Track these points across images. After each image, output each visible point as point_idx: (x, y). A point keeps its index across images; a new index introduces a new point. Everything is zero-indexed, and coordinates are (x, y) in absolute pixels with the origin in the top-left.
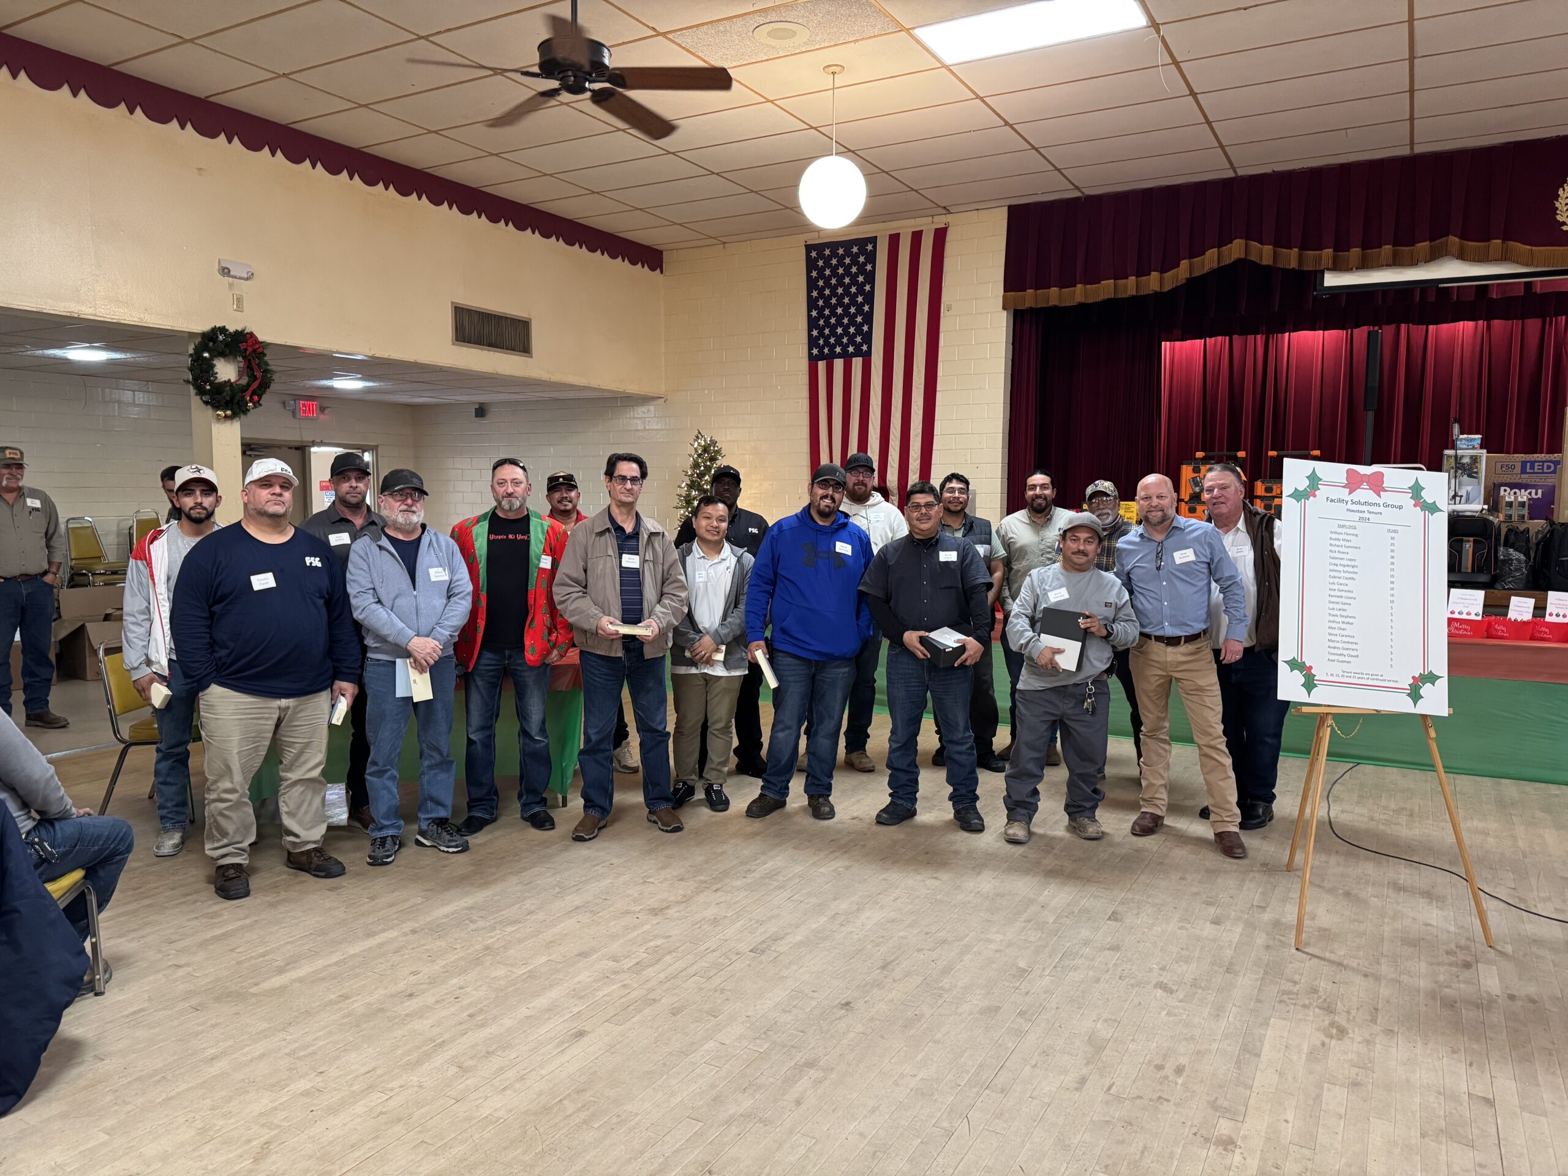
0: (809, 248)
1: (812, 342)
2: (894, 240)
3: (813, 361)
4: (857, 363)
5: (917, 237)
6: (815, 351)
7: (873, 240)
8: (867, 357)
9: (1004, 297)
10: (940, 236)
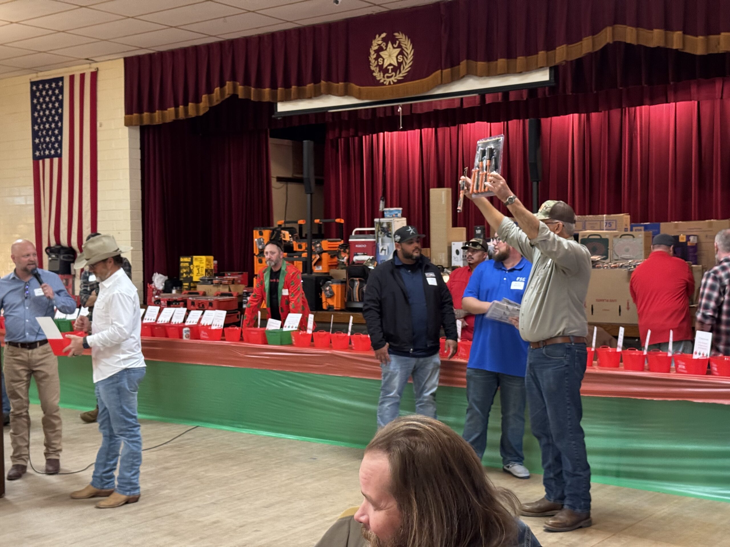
0: (33, 83)
1: (35, 147)
2: (72, 78)
3: (36, 159)
4: (56, 160)
5: (82, 76)
6: (37, 153)
7: (62, 79)
8: (60, 156)
9: (125, 118)
10: (94, 76)
